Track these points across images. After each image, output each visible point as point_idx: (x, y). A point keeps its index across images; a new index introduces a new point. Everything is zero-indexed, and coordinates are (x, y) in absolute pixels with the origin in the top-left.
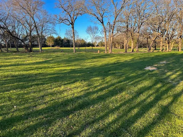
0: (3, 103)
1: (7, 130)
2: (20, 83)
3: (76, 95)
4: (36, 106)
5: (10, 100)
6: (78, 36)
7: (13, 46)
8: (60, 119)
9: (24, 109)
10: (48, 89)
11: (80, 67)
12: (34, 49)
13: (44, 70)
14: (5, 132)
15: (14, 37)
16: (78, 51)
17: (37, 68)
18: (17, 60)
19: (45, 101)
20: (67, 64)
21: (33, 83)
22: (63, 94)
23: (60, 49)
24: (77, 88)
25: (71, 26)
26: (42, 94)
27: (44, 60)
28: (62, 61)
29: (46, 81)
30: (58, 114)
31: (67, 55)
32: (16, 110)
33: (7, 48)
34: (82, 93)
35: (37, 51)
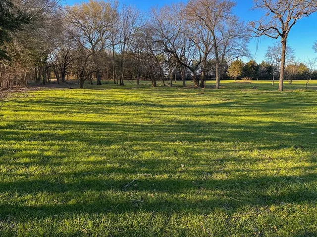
0: (168, 156)
1: (174, 194)
2: (188, 133)
3: (282, 172)
4: (211, 173)
5: (176, 155)
6: (292, 57)
7: (179, 79)
8: (251, 206)
9: (195, 172)
10: (230, 151)
11: (291, 120)
12: (207, 82)
13: (221, 118)
14: (172, 197)
15: (183, 64)
16: (288, 88)
17: (211, 114)
18: (183, 98)
19: (225, 169)
20: (263, 111)
21: (206, 137)
22: (257, 164)
23: (251, 83)
24: (286, 159)
25: (280, 39)
26: (220, 156)
27: (222, 102)
28: (255, 105)
29: (227, 137)
30: (248, 197)
31: (264, 94)
32: (184, 171)
33: (172, 82)
34: (297, 173)
35: (212, 87)
